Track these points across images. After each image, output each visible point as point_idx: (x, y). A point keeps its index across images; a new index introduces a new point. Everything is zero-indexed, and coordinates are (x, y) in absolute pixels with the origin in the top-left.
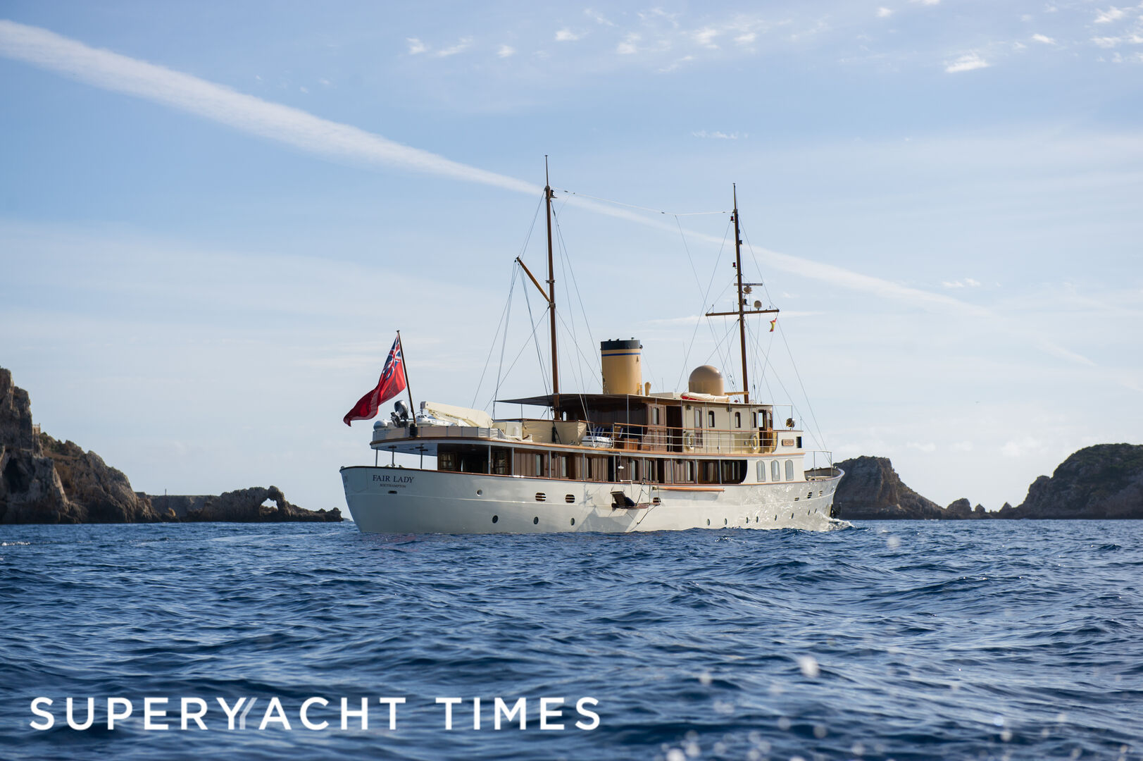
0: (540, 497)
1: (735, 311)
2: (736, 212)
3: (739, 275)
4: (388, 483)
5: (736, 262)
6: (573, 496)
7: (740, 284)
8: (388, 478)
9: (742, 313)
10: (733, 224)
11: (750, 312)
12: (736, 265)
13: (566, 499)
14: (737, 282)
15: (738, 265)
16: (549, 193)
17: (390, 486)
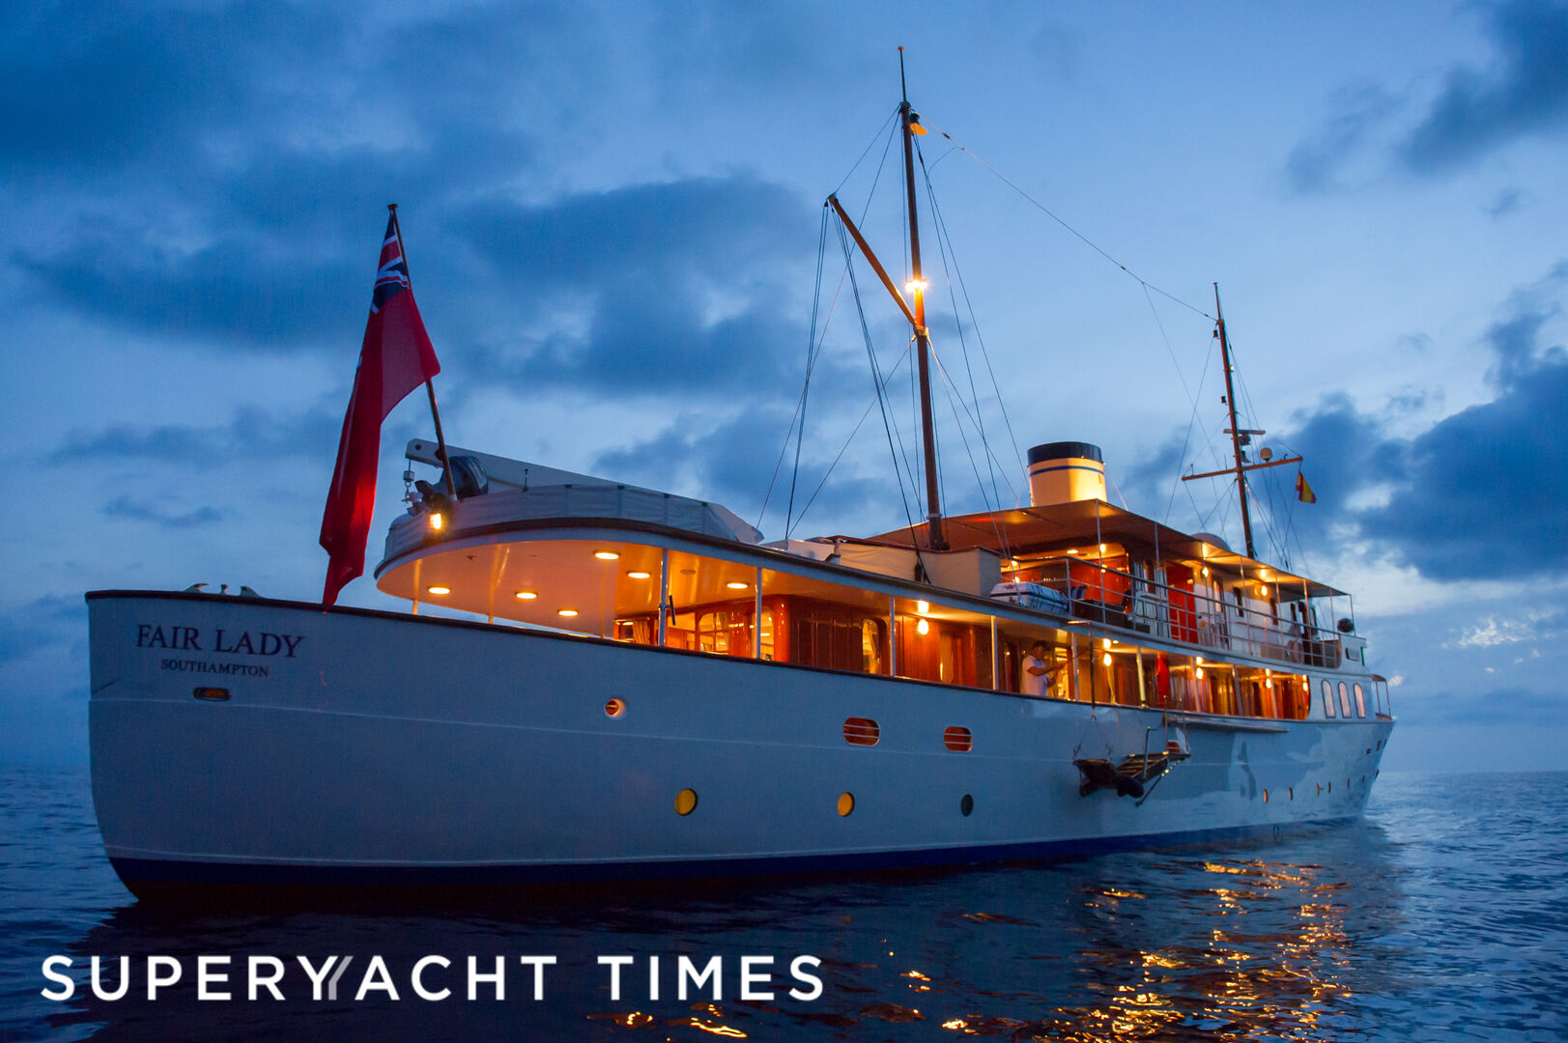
0: (859, 730)
1: (1229, 468)
2: (1221, 323)
3: (1233, 414)
4: (191, 655)
5: (1226, 395)
6: (966, 731)
7: (1235, 430)
8: (191, 638)
9: (1240, 470)
10: (1218, 342)
11: (1254, 467)
12: (1227, 399)
13: (947, 738)
14: (1230, 427)
15: (1229, 399)
16: (908, 117)
17: (202, 667)
